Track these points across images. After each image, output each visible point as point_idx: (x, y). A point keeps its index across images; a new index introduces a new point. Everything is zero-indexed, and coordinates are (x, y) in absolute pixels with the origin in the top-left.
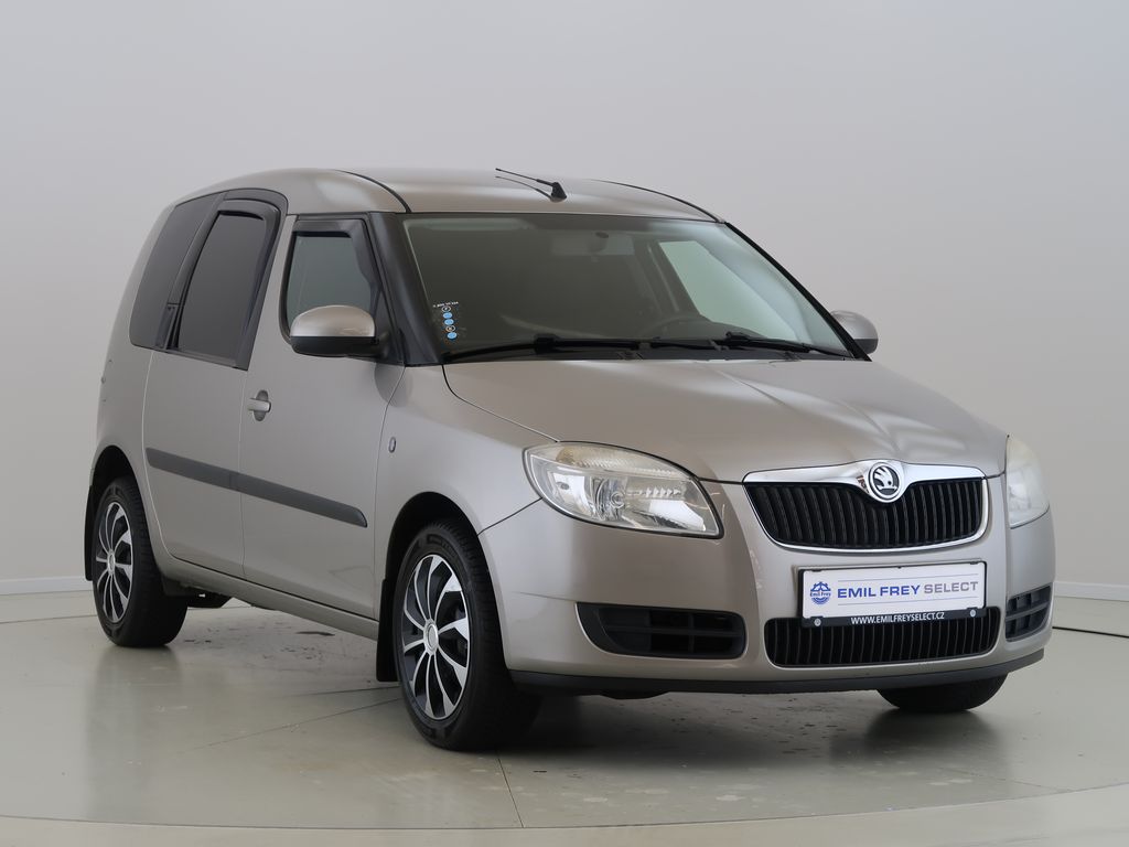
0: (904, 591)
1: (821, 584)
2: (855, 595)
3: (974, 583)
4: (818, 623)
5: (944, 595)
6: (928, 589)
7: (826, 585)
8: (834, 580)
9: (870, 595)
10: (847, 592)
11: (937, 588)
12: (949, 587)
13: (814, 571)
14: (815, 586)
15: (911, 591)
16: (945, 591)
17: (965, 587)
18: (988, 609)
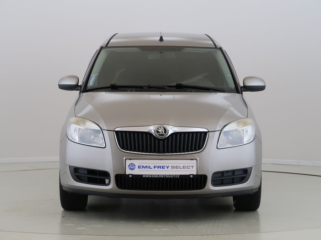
0: (163, 167)
1: (132, 164)
2: (144, 168)
3: (192, 166)
4: (130, 176)
5: (179, 169)
6: (173, 167)
7: (134, 164)
8: (137, 163)
9: (150, 168)
10: (142, 167)
11: (177, 167)
12: (181, 167)
13: (130, 159)
14: (130, 164)
15: (166, 167)
16: (180, 168)
17: (188, 167)
18: (198, 175)
